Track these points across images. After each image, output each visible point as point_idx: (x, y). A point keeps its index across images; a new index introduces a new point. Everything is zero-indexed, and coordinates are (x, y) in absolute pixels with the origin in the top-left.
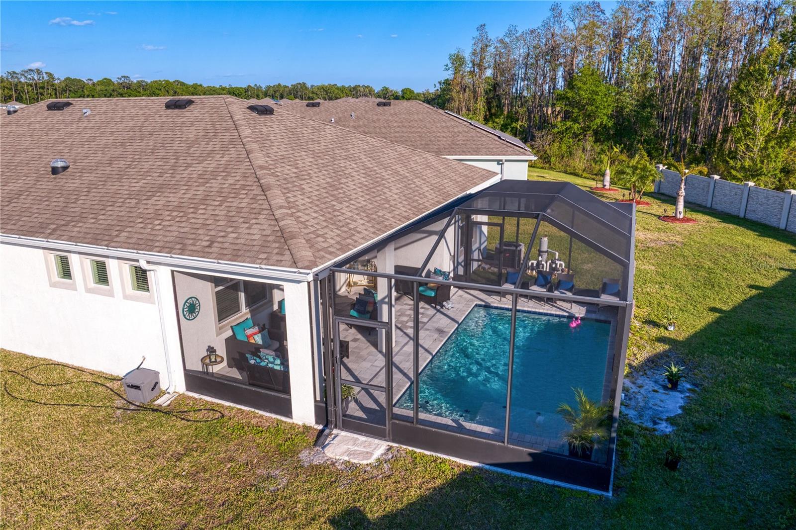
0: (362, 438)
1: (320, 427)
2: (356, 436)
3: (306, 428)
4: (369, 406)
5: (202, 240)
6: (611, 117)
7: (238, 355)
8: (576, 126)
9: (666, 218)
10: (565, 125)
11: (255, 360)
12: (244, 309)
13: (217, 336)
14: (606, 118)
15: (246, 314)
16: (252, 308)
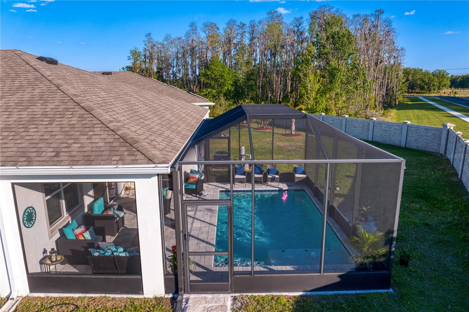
0: (209, 296)
1: (171, 296)
2: (203, 295)
3: (158, 300)
4: (197, 271)
5: (46, 152)
6: (232, 85)
7: (70, 252)
8: (214, 91)
9: (286, 135)
10: (207, 90)
11: (99, 252)
12: (65, 214)
13: (49, 239)
14: (230, 86)
15: (67, 217)
16: (72, 211)
